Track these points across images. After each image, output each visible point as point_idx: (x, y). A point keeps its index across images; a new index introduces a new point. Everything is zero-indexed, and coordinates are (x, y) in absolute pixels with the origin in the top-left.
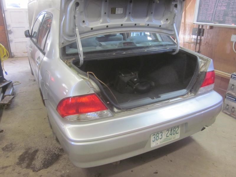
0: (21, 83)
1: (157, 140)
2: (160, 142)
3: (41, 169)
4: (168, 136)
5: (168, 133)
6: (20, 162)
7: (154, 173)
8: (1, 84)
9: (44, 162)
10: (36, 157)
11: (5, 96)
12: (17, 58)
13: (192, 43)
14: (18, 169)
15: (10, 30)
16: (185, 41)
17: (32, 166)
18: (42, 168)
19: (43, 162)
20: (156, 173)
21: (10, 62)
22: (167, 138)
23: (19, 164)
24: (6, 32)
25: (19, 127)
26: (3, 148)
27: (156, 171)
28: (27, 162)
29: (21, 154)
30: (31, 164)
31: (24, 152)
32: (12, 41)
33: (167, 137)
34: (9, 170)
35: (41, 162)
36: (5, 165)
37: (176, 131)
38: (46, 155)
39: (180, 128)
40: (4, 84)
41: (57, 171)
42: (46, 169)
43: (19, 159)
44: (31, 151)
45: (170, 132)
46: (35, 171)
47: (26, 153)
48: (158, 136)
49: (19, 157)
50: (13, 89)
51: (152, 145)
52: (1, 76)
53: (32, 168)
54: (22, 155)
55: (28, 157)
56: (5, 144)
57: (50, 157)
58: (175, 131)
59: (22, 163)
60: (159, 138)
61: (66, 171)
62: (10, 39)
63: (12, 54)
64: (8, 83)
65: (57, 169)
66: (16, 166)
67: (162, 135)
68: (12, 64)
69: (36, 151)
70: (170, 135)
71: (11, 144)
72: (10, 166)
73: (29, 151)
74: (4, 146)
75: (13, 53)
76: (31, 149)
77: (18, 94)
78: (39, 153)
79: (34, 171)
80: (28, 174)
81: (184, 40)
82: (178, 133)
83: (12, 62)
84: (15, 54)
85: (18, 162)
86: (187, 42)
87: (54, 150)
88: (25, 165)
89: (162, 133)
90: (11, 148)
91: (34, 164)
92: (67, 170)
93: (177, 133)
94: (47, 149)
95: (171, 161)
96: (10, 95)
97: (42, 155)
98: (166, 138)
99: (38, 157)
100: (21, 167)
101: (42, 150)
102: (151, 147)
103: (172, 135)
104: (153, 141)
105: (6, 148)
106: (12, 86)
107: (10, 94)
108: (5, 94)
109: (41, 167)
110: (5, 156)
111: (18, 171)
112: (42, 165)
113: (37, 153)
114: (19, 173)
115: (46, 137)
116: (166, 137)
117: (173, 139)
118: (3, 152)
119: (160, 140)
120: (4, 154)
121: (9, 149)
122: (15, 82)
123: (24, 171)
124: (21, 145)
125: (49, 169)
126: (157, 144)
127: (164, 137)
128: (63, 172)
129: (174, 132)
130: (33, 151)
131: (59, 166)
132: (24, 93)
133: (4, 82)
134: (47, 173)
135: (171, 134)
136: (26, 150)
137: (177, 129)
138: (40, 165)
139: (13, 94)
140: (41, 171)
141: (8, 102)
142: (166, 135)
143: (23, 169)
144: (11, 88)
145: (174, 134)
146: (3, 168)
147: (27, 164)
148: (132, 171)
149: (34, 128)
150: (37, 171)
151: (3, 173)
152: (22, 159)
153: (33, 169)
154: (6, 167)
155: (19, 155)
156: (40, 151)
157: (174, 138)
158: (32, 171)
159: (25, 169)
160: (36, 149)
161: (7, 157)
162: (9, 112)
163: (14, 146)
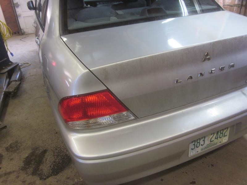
0: (30, 65)
1: (197, 147)
2: (202, 149)
3: (49, 177)
4: (213, 141)
5: (213, 137)
6: (25, 167)
7: (191, 183)
8: (7, 68)
9: (54, 167)
10: (44, 159)
11: (11, 82)
12: (27, 35)
13: (235, 5)
14: (23, 176)
15: (17, 3)
16: (226, 4)
17: (39, 172)
18: (51, 175)
19: (52, 166)
20: (194, 183)
21: (21, 40)
22: (212, 143)
23: (24, 169)
24: (13, 5)
25: (26, 119)
26: (8, 147)
27: (194, 181)
28: (34, 166)
29: (27, 155)
30: (38, 169)
31: (31, 153)
32: (20, 16)
33: (211, 141)
34: (12, 177)
35: (50, 166)
36: (8, 171)
37: (224, 133)
38: (56, 157)
39: (229, 129)
40: (9, 68)
41: (68, 178)
42: (56, 176)
43: (24, 162)
44: (38, 152)
45: (215, 135)
46: (43, 178)
47: (33, 154)
48: (199, 143)
49: (24, 160)
50: (21, 73)
51: (191, 154)
52: (6, 59)
53: (39, 175)
54: (27, 157)
55: (34, 159)
56: (9, 141)
57: (61, 160)
58: (222, 133)
59: (28, 168)
60: (201, 144)
61: (80, 180)
62: (18, 13)
63: (22, 31)
64: (14, 65)
65: (69, 176)
66: (21, 171)
67: (204, 141)
68: (23, 42)
69: (45, 151)
70: (215, 138)
71: (17, 142)
72: (14, 172)
73: (37, 152)
74: (9, 144)
75: (23, 29)
76: (38, 149)
77: (27, 78)
78: (48, 154)
79: (41, 179)
80: (34, 182)
81: (224, 3)
82: (226, 136)
83: (23, 40)
84: (25, 30)
85: (23, 166)
86: (228, 5)
87: (65, 150)
88: (31, 170)
89: (205, 139)
90: (16, 148)
91: (42, 169)
92: (80, 178)
93: (224, 136)
94: (57, 149)
95: (212, 165)
96: (16, 81)
97: (51, 158)
98: (210, 144)
99: (46, 160)
100: (27, 173)
101: (52, 149)
102: (189, 156)
103: (219, 138)
104: (192, 149)
105: (11, 147)
106: (20, 69)
107: (17, 79)
108: (11, 80)
109: (49, 174)
110: (8, 159)
111: (23, 179)
112: (51, 171)
113: (46, 154)
114: (24, 182)
115: (57, 133)
116: (209, 142)
117: (219, 144)
118: (6, 153)
119: (202, 146)
120: (8, 155)
121: (13, 150)
122: (25, 64)
123: (30, 178)
124: (27, 144)
125: (58, 177)
126: (198, 152)
127: (207, 142)
128: (76, 180)
129: (221, 135)
130: (41, 151)
131: (72, 171)
132: (34, 76)
133: (10, 65)
134: (57, 182)
135: (217, 137)
136: (33, 151)
137: (225, 131)
138: (48, 171)
139: (21, 79)
140: (50, 178)
141: (13, 89)
142: (210, 140)
143: (28, 176)
144: (18, 72)
145: (220, 138)
146: (6, 174)
147: (33, 169)
148: (162, 180)
149: (43, 121)
150: (45, 179)
151: (5, 181)
152: (28, 162)
153: (40, 177)
154: (10, 173)
155: (25, 157)
156: (49, 152)
157: (220, 142)
158: (39, 178)
159: (30, 176)
160: (45, 149)
161: (11, 159)
162: (16, 101)
163: (19, 145)
